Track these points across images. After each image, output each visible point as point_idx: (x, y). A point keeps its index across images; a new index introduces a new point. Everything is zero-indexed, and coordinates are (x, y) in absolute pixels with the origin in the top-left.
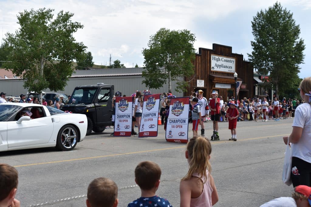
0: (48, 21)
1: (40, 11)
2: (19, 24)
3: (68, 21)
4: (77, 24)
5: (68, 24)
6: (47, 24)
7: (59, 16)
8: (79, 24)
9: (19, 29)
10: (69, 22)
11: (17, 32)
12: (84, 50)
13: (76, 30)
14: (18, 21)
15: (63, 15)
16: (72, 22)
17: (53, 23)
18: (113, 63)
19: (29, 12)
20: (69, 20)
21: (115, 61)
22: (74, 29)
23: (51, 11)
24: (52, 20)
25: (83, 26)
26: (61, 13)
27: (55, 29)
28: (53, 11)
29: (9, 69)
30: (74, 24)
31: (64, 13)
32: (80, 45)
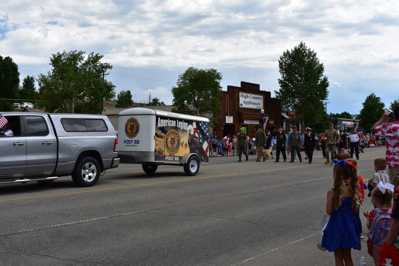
0: (79, 63)
1: (71, 53)
2: (51, 66)
3: (97, 62)
4: (106, 65)
5: (98, 65)
6: (78, 65)
7: (89, 57)
8: (108, 65)
9: (51, 70)
10: (99, 63)
11: (49, 72)
12: (112, 89)
13: (105, 71)
14: (51, 62)
15: (94, 57)
16: (101, 63)
17: (84, 64)
18: (151, 101)
19: (61, 53)
20: (99, 61)
21: (153, 99)
22: (104, 69)
23: (82, 53)
24: (83, 62)
25: (112, 66)
26: (91, 55)
27: (85, 69)
28: (84, 53)
29: (42, 109)
30: (104, 65)
31: (94, 55)
32: (109, 85)
